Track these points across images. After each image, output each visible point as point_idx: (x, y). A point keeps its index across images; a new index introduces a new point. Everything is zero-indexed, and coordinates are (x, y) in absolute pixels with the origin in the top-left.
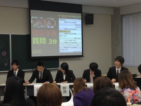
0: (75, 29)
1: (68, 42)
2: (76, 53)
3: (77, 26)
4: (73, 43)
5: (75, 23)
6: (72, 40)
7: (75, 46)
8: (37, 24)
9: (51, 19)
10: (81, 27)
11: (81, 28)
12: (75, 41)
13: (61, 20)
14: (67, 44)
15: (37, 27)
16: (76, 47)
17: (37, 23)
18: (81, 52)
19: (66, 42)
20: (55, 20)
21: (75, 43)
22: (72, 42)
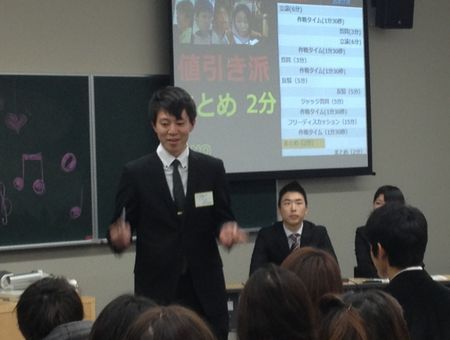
0: (340, 51)
1: (314, 106)
2: (346, 156)
3: (345, 37)
4: (332, 111)
5: (339, 21)
6: (327, 101)
7: (341, 126)
8: (196, 29)
9: (250, 5)
10: (361, 38)
11: (361, 47)
12: (340, 101)
13: (287, 9)
14: (310, 118)
15: (198, 41)
16: (343, 132)
17: (195, 25)
18: (365, 152)
19: (305, 106)
20: (263, 10)
21: (342, 111)
22: (330, 106)
